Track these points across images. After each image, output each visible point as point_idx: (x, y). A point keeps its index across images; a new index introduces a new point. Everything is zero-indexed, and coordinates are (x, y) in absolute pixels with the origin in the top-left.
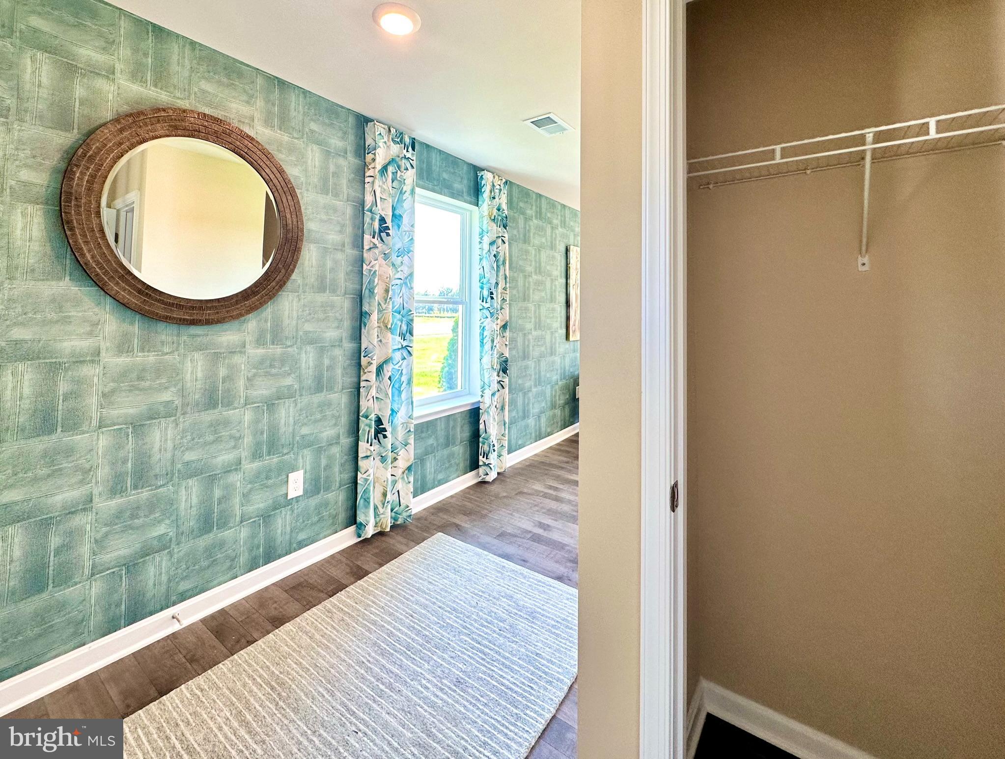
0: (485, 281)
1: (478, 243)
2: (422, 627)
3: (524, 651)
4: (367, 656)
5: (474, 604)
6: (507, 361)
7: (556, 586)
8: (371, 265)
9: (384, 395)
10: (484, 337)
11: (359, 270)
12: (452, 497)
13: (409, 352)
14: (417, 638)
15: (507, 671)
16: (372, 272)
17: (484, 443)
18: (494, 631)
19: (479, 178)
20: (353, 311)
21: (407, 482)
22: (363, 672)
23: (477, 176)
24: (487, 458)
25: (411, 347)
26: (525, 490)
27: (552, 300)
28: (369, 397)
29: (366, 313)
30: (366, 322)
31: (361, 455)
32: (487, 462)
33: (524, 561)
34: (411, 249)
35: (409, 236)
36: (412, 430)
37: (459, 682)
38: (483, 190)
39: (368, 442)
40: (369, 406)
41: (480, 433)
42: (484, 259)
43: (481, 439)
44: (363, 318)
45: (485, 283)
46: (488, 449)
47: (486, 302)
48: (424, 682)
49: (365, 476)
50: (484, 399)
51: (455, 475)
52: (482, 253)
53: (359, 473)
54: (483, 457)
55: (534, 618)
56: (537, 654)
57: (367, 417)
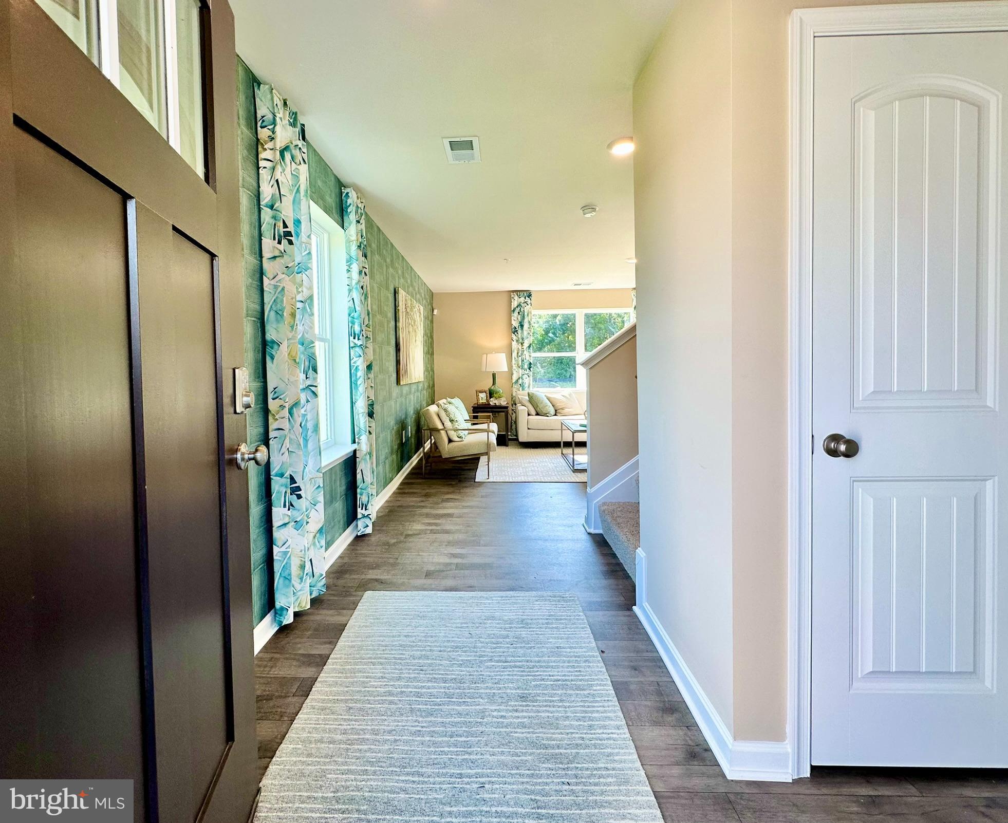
0: (356, 315)
1: (346, 272)
2: (442, 674)
3: (546, 650)
4: (417, 724)
5: (467, 635)
6: (373, 405)
7: (518, 595)
8: (277, 279)
9: (295, 446)
10: (358, 377)
11: (258, 286)
12: (340, 557)
13: (313, 392)
14: (447, 685)
15: (550, 669)
16: (280, 289)
17: (361, 494)
18: (508, 647)
19: (344, 195)
20: (256, 338)
21: (319, 547)
22: (428, 739)
23: (341, 193)
24: (366, 509)
25: (316, 387)
26: (410, 533)
27: (389, 344)
28: (284, 449)
29: (273, 342)
30: (274, 353)
31: (276, 523)
32: (366, 513)
33: (471, 587)
34: (309, 265)
35: (306, 248)
36: (321, 486)
37: (523, 698)
38: (349, 211)
39: (285, 506)
40: (284, 460)
41: (358, 484)
42: (354, 290)
43: (358, 491)
44: (268, 350)
45: (355, 317)
46: (367, 499)
47: (358, 339)
48: (495, 714)
49: (283, 549)
50: (360, 447)
51: (338, 534)
52: (351, 283)
53: (274, 546)
54: (362, 509)
55: (527, 624)
56: (558, 648)
57: (282, 475)
